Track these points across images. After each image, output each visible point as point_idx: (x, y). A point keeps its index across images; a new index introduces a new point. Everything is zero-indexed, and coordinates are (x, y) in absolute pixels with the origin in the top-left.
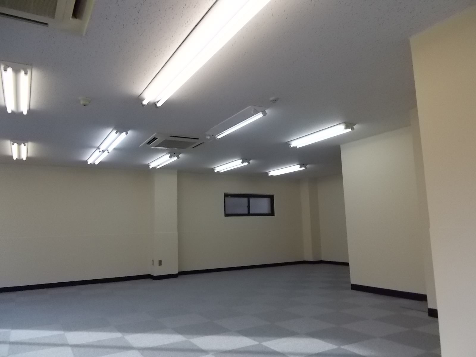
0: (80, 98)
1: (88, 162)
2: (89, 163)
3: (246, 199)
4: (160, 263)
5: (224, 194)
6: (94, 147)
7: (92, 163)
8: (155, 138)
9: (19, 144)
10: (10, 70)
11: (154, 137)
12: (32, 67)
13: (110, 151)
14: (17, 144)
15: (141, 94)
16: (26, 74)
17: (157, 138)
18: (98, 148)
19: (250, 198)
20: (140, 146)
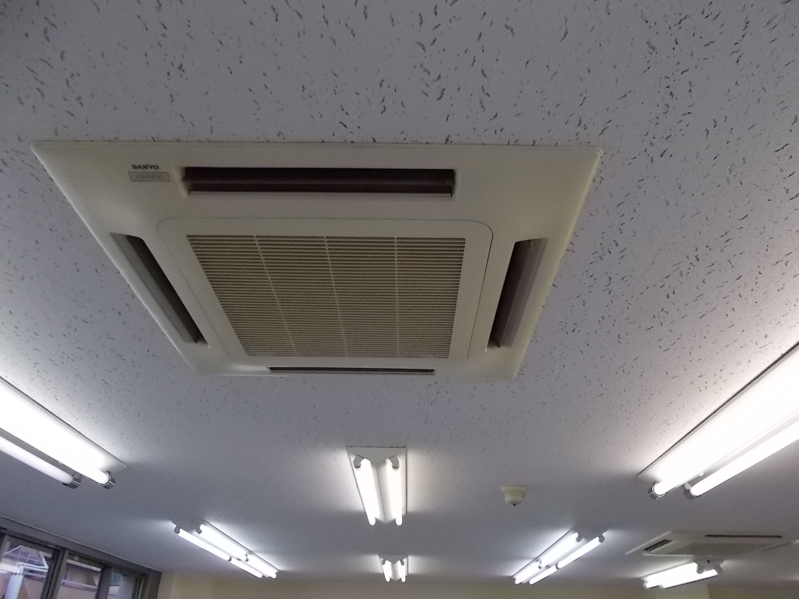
0: (503, 489)
1: (515, 580)
2: (517, 582)
6: (528, 558)
7: (524, 582)
8: (665, 540)
9: (393, 563)
10: (366, 463)
11: (662, 539)
12: (407, 450)
13: (562, 567)
14: (390, 563)
15: (643, 470)
16: (395, 467)
17: (670, 541)
18: (537, 559)
20: (627, 553)
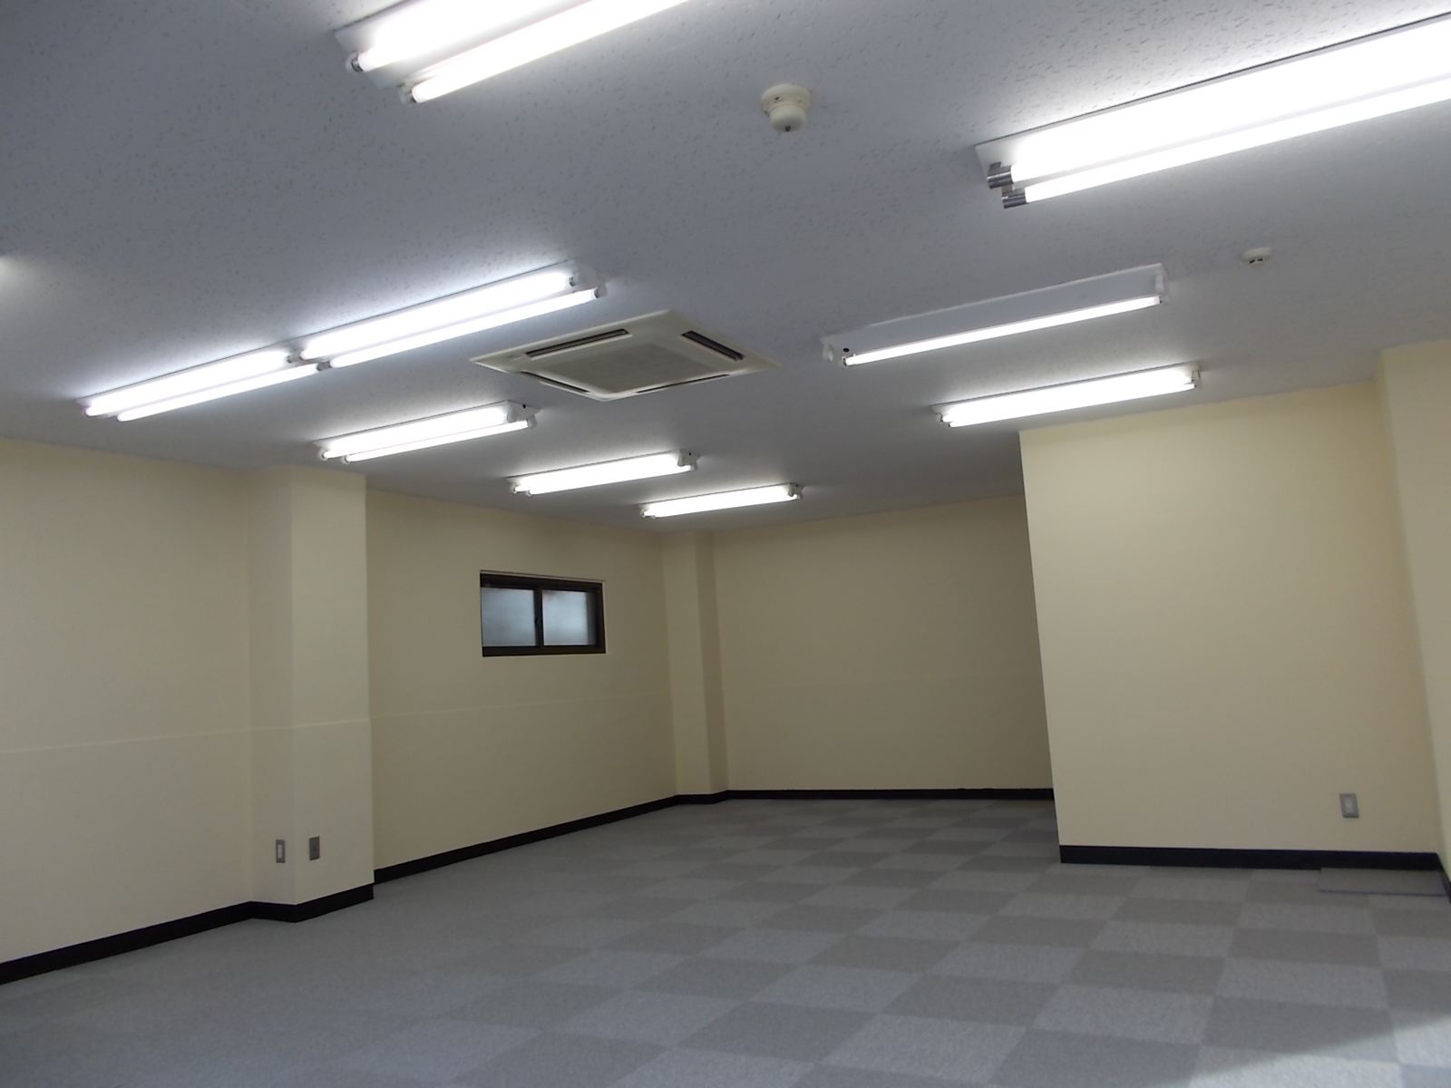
3: (527, 596)
4: (315, 849)
5: (481, 575)
8: (623, 330)
11: (620, 328)
17: (627, 333)
19: (543, 592)
